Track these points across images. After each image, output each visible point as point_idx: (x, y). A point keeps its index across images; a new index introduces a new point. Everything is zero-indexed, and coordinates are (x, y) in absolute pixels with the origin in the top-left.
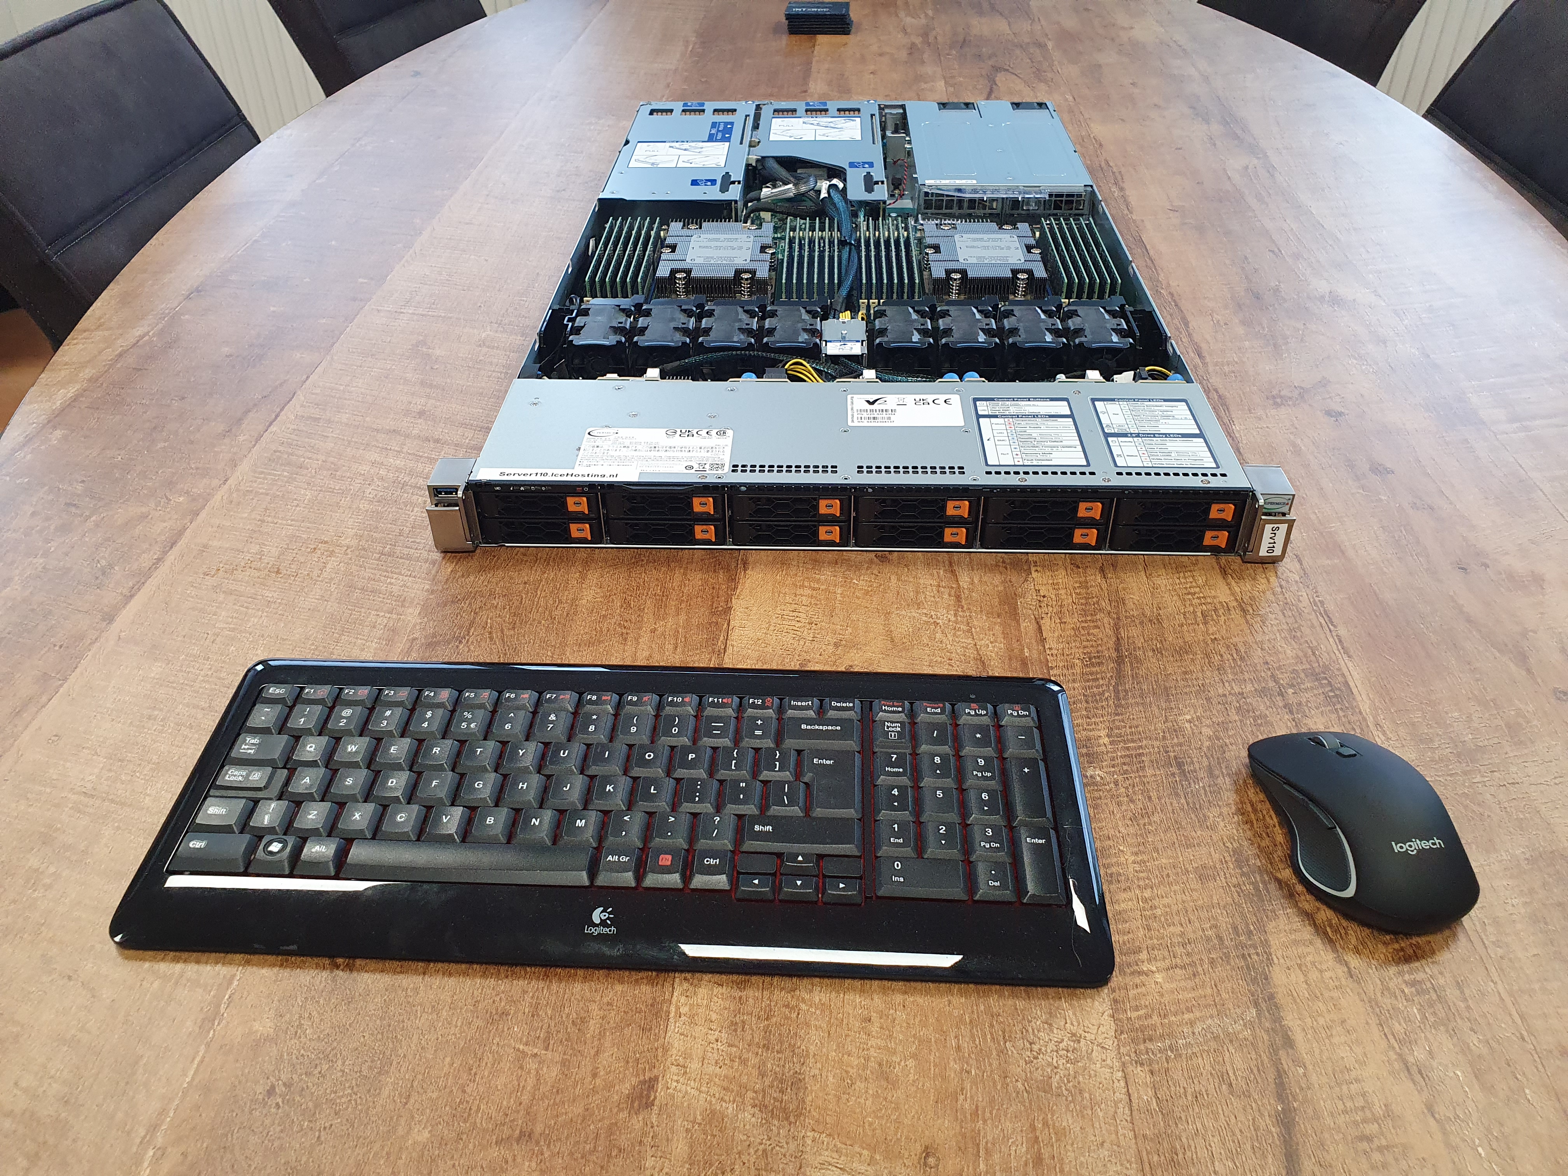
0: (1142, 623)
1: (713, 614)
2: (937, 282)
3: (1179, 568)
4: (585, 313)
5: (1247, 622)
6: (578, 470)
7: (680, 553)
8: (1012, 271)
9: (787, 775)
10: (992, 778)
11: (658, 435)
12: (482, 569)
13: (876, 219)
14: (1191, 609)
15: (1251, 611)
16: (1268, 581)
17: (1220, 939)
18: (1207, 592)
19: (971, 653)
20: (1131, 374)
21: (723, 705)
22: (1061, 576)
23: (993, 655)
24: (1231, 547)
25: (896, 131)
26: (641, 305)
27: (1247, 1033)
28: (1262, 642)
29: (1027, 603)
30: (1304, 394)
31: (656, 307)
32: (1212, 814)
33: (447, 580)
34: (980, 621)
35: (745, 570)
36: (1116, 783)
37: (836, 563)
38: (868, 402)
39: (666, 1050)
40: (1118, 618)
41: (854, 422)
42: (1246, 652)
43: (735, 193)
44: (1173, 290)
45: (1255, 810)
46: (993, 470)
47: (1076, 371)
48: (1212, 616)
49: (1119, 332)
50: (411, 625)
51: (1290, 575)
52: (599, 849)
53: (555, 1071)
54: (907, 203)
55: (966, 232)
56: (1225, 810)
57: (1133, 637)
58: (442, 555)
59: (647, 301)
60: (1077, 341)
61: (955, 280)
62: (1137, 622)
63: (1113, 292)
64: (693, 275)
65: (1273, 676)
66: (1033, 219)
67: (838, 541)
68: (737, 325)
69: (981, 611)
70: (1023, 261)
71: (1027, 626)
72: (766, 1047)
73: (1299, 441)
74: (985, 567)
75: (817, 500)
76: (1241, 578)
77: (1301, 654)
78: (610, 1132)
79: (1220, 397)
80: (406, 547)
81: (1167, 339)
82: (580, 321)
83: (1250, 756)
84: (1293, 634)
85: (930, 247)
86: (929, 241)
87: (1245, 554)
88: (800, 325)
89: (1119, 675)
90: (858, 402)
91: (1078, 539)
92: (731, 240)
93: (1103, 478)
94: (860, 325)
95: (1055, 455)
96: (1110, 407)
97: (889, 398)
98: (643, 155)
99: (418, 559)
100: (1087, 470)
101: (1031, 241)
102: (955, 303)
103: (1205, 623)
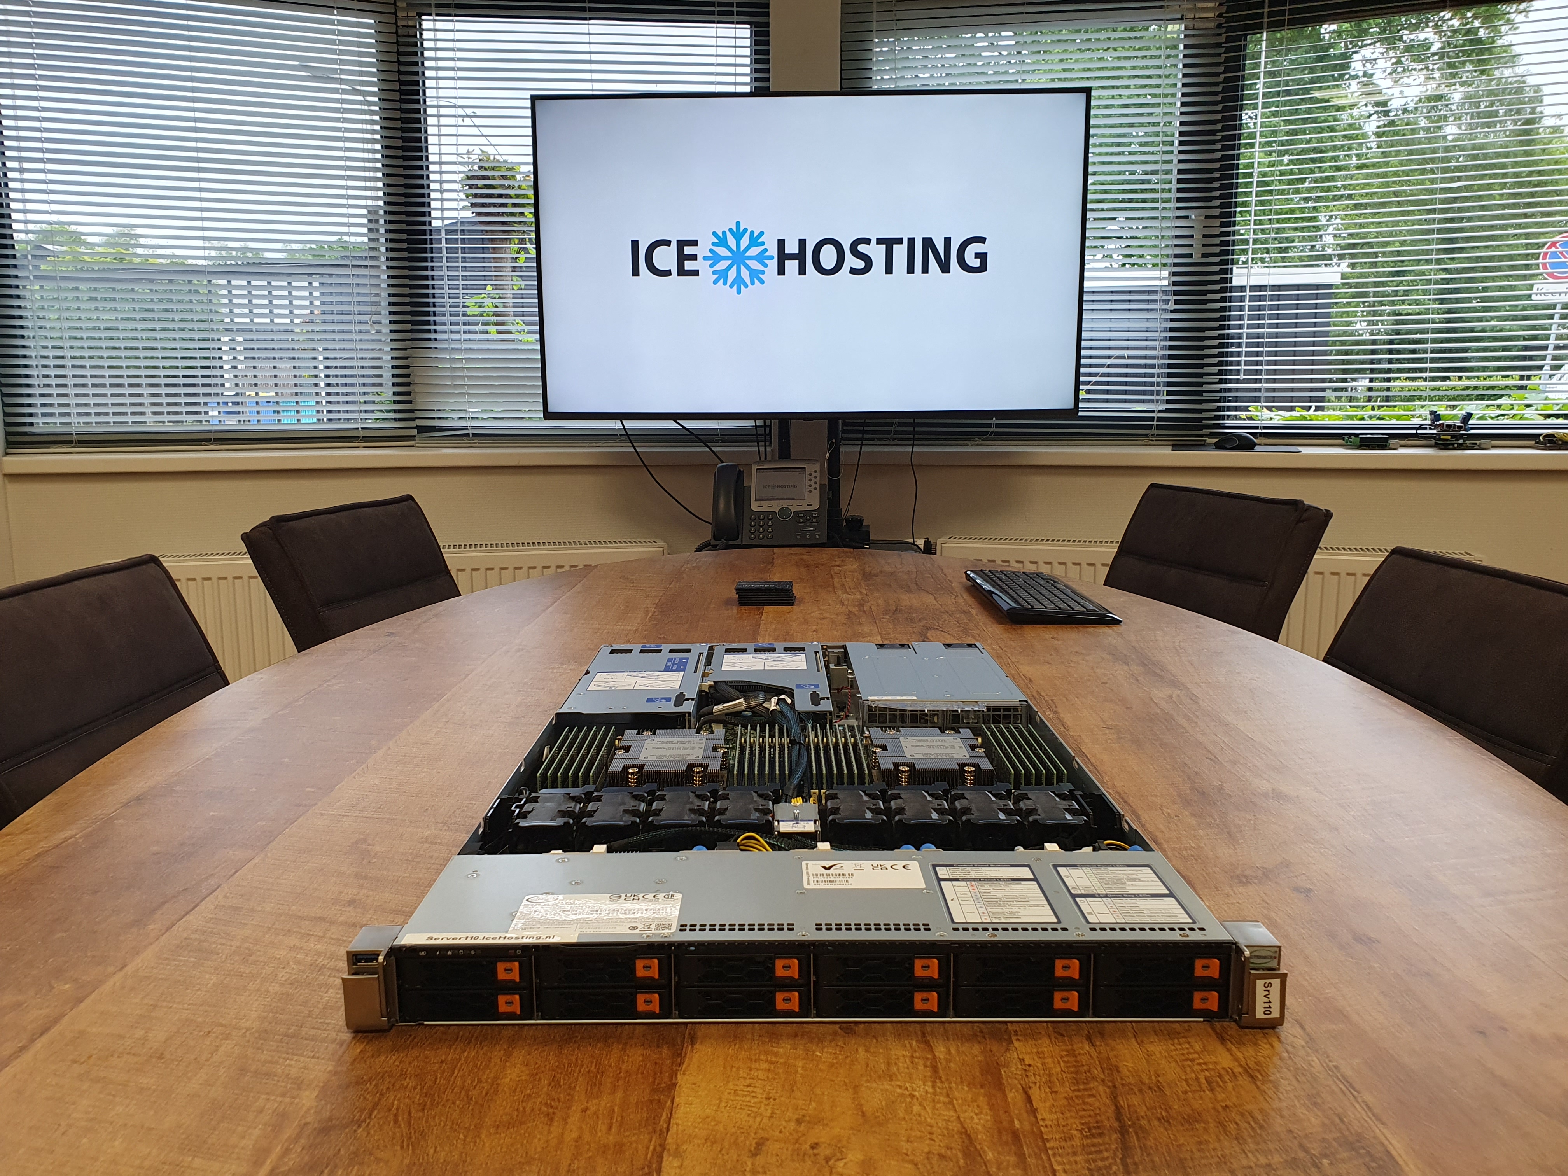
0: (1141, 1091)
1: (654, 1091)
2: (885, 772)
3: (1172, 1035)
4: (535, 800)
5: (1258, 1088)
6: (512, 933)
7: (619, 1029)
8: (959, 764)
11: (603, 900)
12: (394, 1049)
13: (823, 727)
14: (1193, 1075)
15: (1260, 1077)
16: (1272, 1046)
18: (1208, 1058)
19: (955, 1126)
20: (1091, 847)
22: (1045, 1045)
23: (980, 1127)
24: (1223, 1013)
25: (838, 664)
26: (592, 793)
28: (1280, 1109)
29: (1012, 1072)
30: (1266, 875)
31: (607, 795)
33: (355, 1060)
34: (962, 1093)
35: (692, 1045)
37: (796, 1036)
38: (825, 868)
40: (1114, 1086)
41: (809, 884)
42: (1264, 1120)
43: (688, 708)
46: (960, 927)
47: (1034, 844)
48: (1217, 1082)
49: (1073, 812)
50: (305, 1109)
51: (1295, 1040)
55: (912, 735)
57: (1134, 1105)
58: (353, 1035)
59: (596, 790)
60: (1031, 819)
61: (904, 772)
62: (1136, 1090)
63: (1060, 779)
64: (646, 769)
65: (1301, 1146)
66: (973, 725)
67: (797, 1010)
68: (688, 807)
69: (962, 1082)
70: (968, 757)
71: (1014, 1096)
73: (1273, 914)
74: (960, 1037)
75: (772, 961)
76: (1240, 1043)
77: (1326, 1121)
80: (313, 1028)
81: (1120, 817)
85: (877, 746)
86: (876, 743)
87: (1240, 1017)
88: (752, 807)
89: (1125, 1147)
90: (813, 867)
91: (1058, 1004)
92: (684, 742)
93: (1076, 933)
94: (812, 807)
95: (1023, 913)
96: (1073, 871)
97: (845, 864)
98: (601, 681)
99: (324, 1040)
100: (1059, 926)
101: (974, 742)
102: (904, 788)
103: (1212, 1090)
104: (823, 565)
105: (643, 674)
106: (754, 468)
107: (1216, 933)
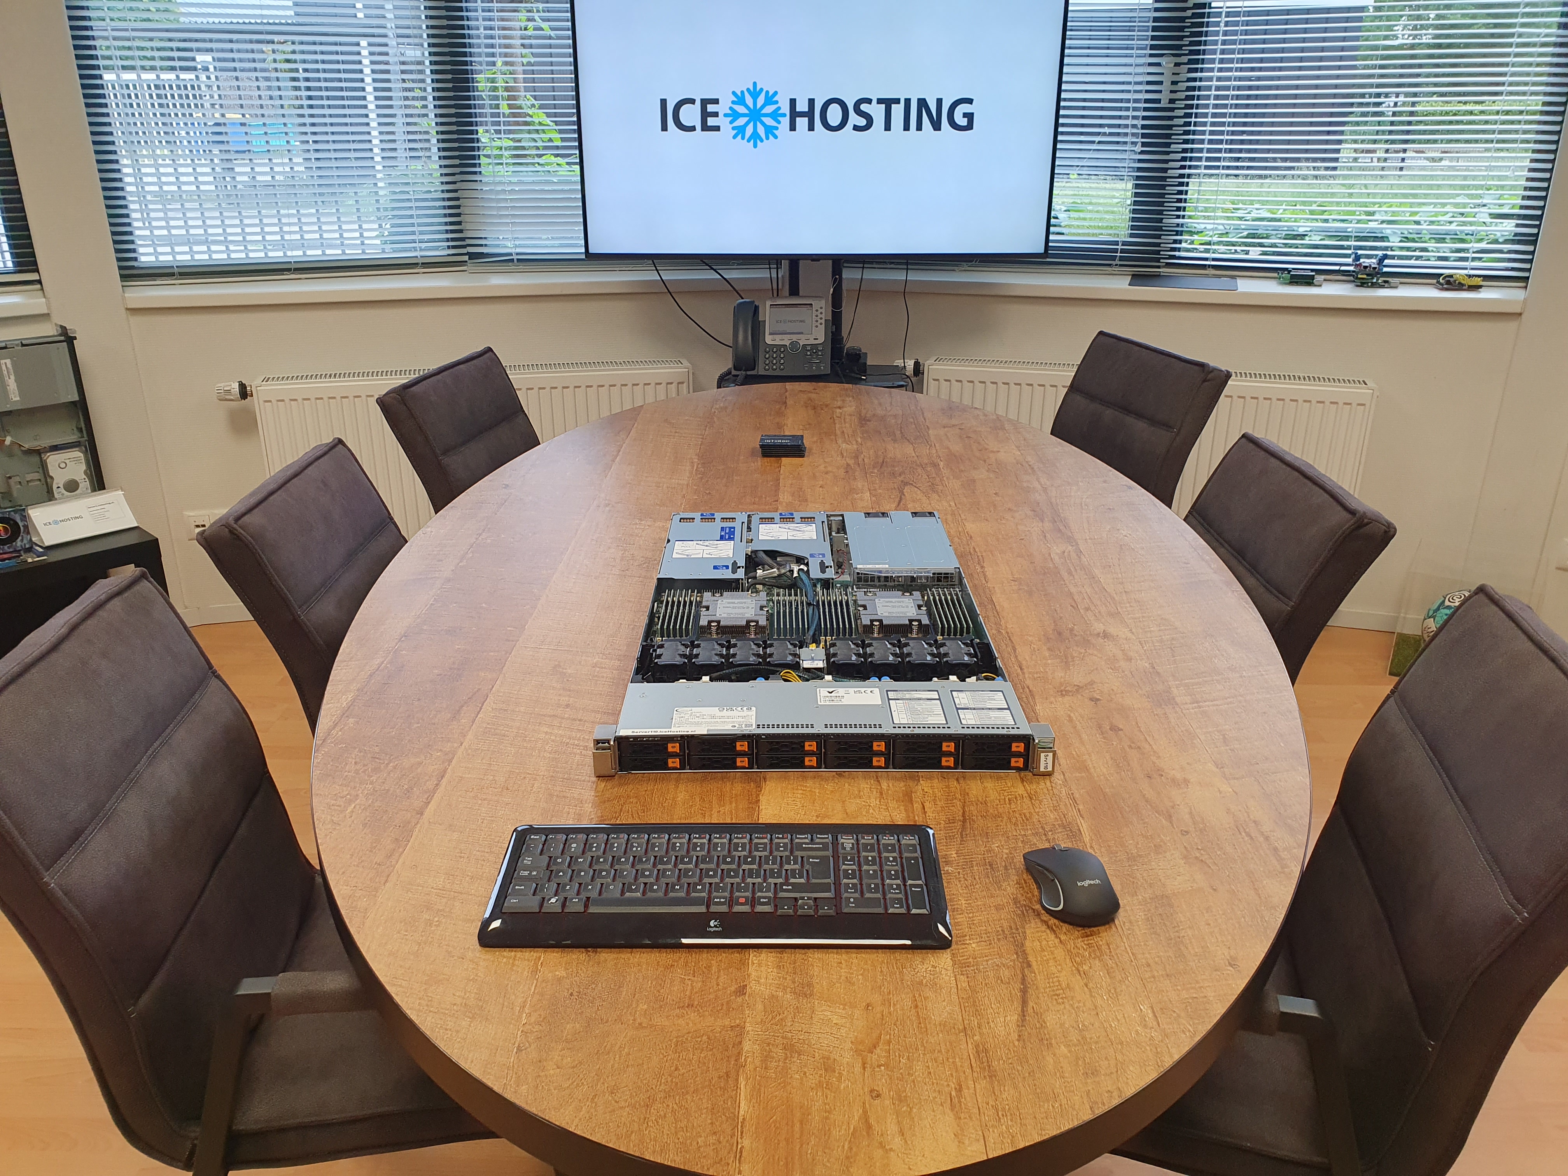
0: (977, 804)
1: (749, 804)
2: (865, 626)
3: (999, 778)
4: (661, 646)
5: (1032, 803)
6: (673, 729)
7: (730, 774)
8: (910, 620)
9: (797, 867)
10: (897, 865)
11: (715, 711)
12: (620, 785)
13: (828, 589)
14: (1004, 797)
15: (1035, 797)
16: (1044, 783)
17: (1003, 931)
18: (1013, 790)
20: (975, 678)
21: (763, 838)
22: (936, 782)
24: (1026, 767)
25: (838, 532)
26: (693, 641)
27: (1011, 963)
28: (1039, 812)
29: (917, 796)
30: (1079, 688)
31: (702, 642)
32: (1004, 884)
33: (601, 789)
34: (893, 804)
35: (765, 782)
36: (959, 873)
37: (815, 777)
38: (829, 691)
39: (749, 976)
40: (965, 802)
41: (821, 702)
42: (1030, 817)
43: (741, 574)
44: (1008, 630)
45: (1026, 883)
46: (897, 726)
47: (944, 676)
48: (1014, 800)
49: (969, 655)
51: (1058, 781)
52: (709, 897)
53: (700, 984)
54: (846, 578)
55: (883, 597)
56: (1011, 883)
57: (972, 811)
58: (598, 778)
59: (695, 638)
60: (945, 660)
61: (876, 625)
62: (975, 804)
63: (967, 631)
64: (722, 623)
65: (1042, 827)
66: (922, 589)
67: (815, 765)
68: (751, 652)
70: (916, 614)
71: (917, 807)
72: (794, 973)
73: (1072, 715)
74: (895, 779)
75: (803, 743)
76: (1028, 782)
77: (1058, 817)
78: (728, 1003)
79: (1030, 691)
80: (577, 775)
81: (996, 658)
82: (659, 651)
83: (1024, 858)
84: (1055, 809)
85: (861, 605)
86: (860, 603)
87: (1033, 770)
88: (787, 652)
89: (964, 827)
90: (823, 692)
91: (944, 763)
92: (741, 603)
93: (955, 729)
94: (821, 652)
95: (930, 718)
96: (961, 695)
97: (840, 690)
98: (680, 550)
99: (584, 781)
100: (946, 726)
101: (921, 603)
102: (876, 639)
103: (1010, 804)
104: (827, 406)
105: (707, 543)
106: (768, 303)
107: (1025, 729)
